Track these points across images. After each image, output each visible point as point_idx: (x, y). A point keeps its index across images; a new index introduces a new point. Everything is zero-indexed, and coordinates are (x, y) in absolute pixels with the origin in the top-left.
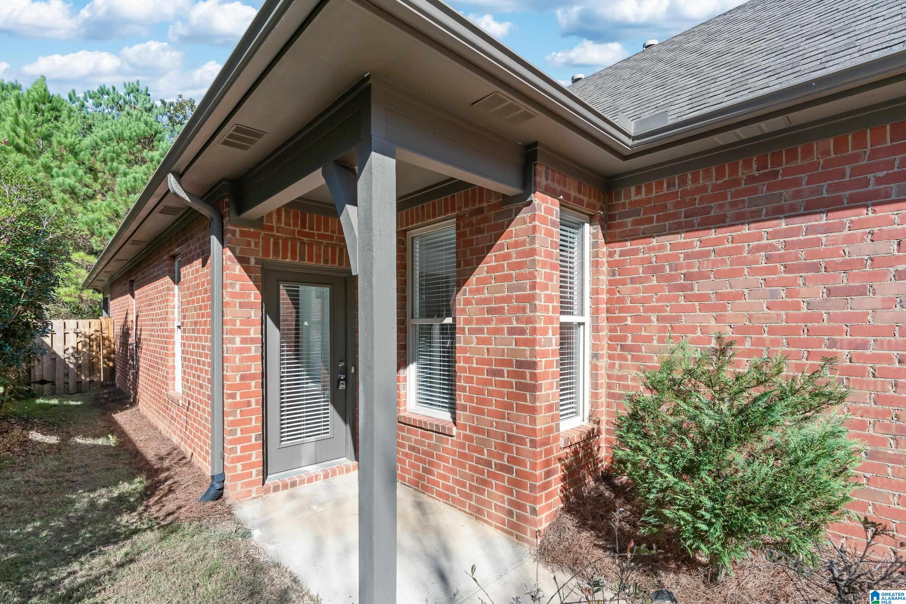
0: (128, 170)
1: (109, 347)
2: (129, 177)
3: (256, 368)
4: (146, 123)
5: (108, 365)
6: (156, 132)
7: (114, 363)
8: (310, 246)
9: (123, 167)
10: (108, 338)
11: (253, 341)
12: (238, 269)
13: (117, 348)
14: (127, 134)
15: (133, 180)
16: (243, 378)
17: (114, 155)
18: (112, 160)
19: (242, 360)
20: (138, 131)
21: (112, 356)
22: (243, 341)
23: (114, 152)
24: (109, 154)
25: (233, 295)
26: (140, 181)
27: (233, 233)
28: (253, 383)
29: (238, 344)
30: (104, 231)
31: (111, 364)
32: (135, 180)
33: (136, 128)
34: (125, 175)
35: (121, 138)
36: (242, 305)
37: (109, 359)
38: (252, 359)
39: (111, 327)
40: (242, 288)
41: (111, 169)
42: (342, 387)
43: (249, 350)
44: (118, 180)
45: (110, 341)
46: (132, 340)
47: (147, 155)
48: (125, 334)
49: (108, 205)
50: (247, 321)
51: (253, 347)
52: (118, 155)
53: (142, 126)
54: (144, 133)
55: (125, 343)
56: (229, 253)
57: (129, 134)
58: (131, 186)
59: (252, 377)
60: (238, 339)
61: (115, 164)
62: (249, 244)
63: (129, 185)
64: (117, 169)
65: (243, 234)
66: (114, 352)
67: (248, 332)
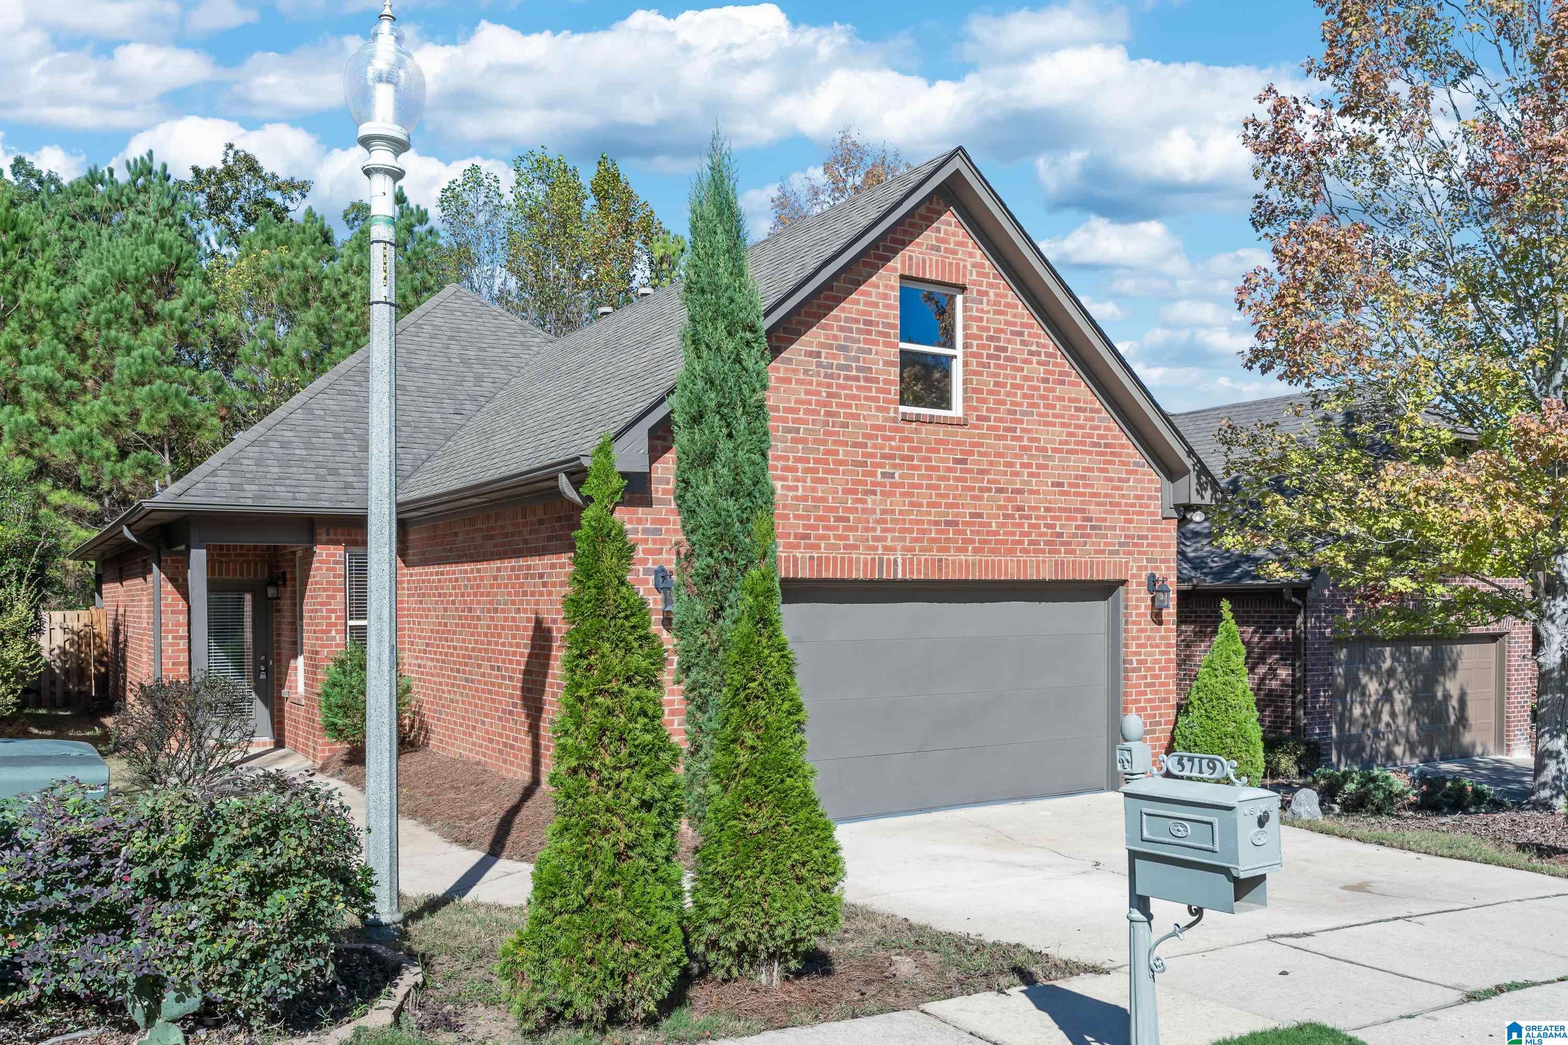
0: (132, 342)
1: (101, 646)
2: (135, 353)
3: (184, 657)
4: (162, 246)
5: (99, 671)
6: (179, 260)
7: (107, 670)
8: (227, 564)
9: (125, 338)
10: (99, 635)
11: (181, 638)
12: (170, 587)
13: (110, 649)
14: (131, 271)
15: (140, 360)
16: (174, 664)
17: (112, 316)
18: (109, 325)
19: (173, 651)
20: (149, 263)
21: (105, 659)
22: (174, 638)
23: (111, 310)
24: (104, 317)
25: (166, 605)
26: (151, 362)
27: (166, 561)
28: (182, 669)
29: (170, 640)
30: (97, 453)
31: (103, 670)
32: (143, 358)
33: (145, 260)
34: (129, 349)
35: (122, 282)
36: (173, 612)
37: (102, 663)
38: (182, 651)
39: (103, 621)
40: (173, 599)
41: (108, 341)
42: (263, 676)
43: (178, 644)
44: (118, 360)
45: (101, 639)
46: (121, 638)
47: (163, 308)
48: (116, 632)
49: (102, 409)
50: (177, 624)
51: (181, 642)
52: (118, 315)
53: (155, 250)
54: (158, 265)
55: (116, 643)
56: (163, 576)
57: (133, 273)
58: (137, 372)
59: (182, 664)
60: (170, 636)
61: (113, 333)
62: (177, 568)
63: (134, 370)
64: (117, 340)
65: (172, 561)
66: (105, 653)
67: (177, 631)
